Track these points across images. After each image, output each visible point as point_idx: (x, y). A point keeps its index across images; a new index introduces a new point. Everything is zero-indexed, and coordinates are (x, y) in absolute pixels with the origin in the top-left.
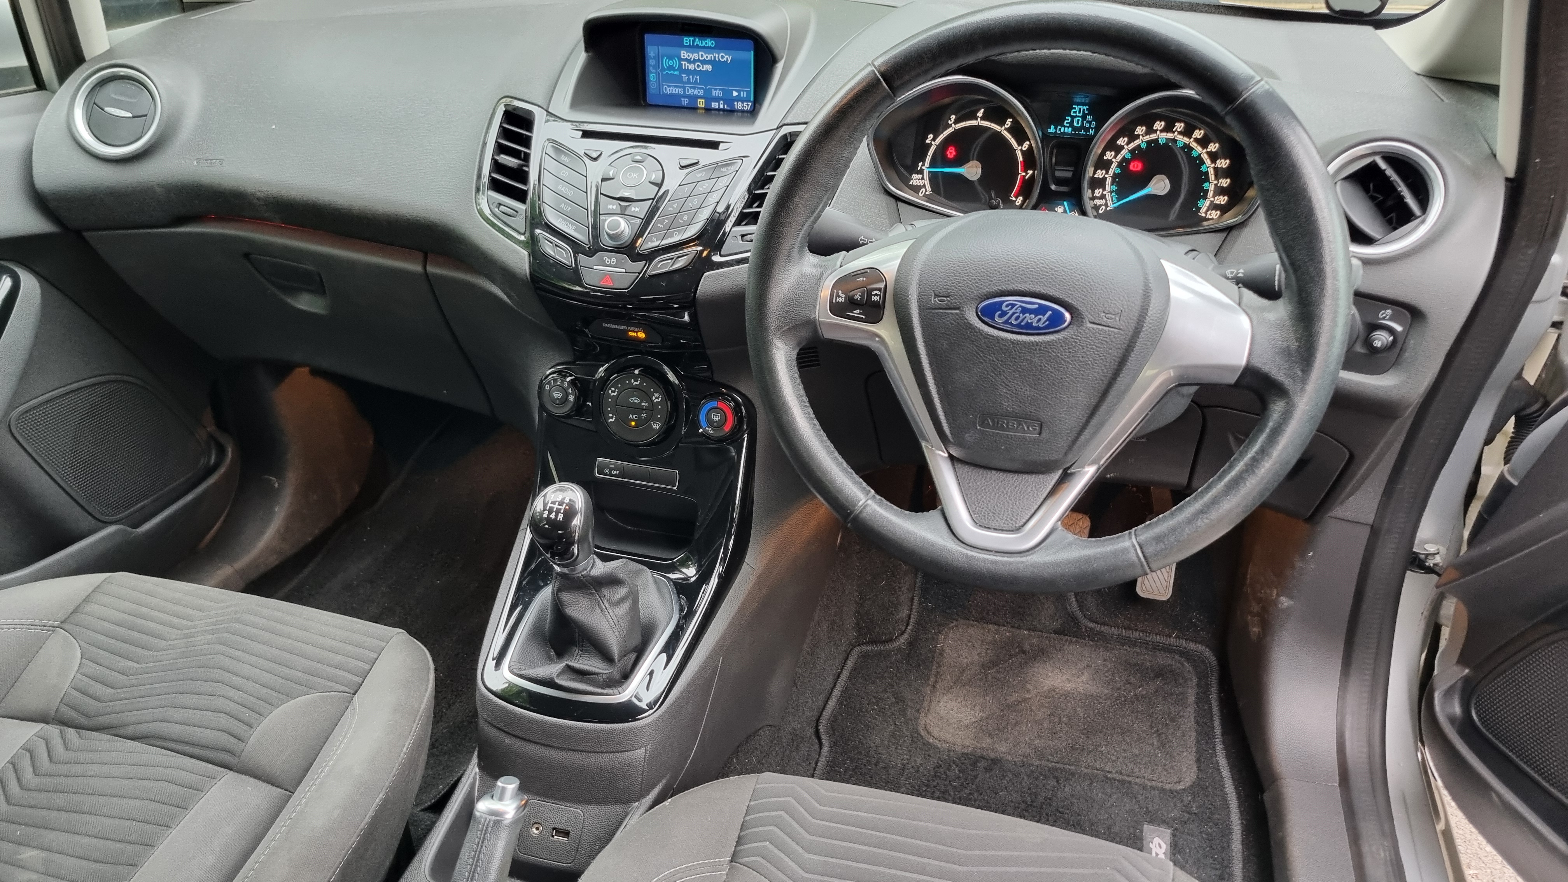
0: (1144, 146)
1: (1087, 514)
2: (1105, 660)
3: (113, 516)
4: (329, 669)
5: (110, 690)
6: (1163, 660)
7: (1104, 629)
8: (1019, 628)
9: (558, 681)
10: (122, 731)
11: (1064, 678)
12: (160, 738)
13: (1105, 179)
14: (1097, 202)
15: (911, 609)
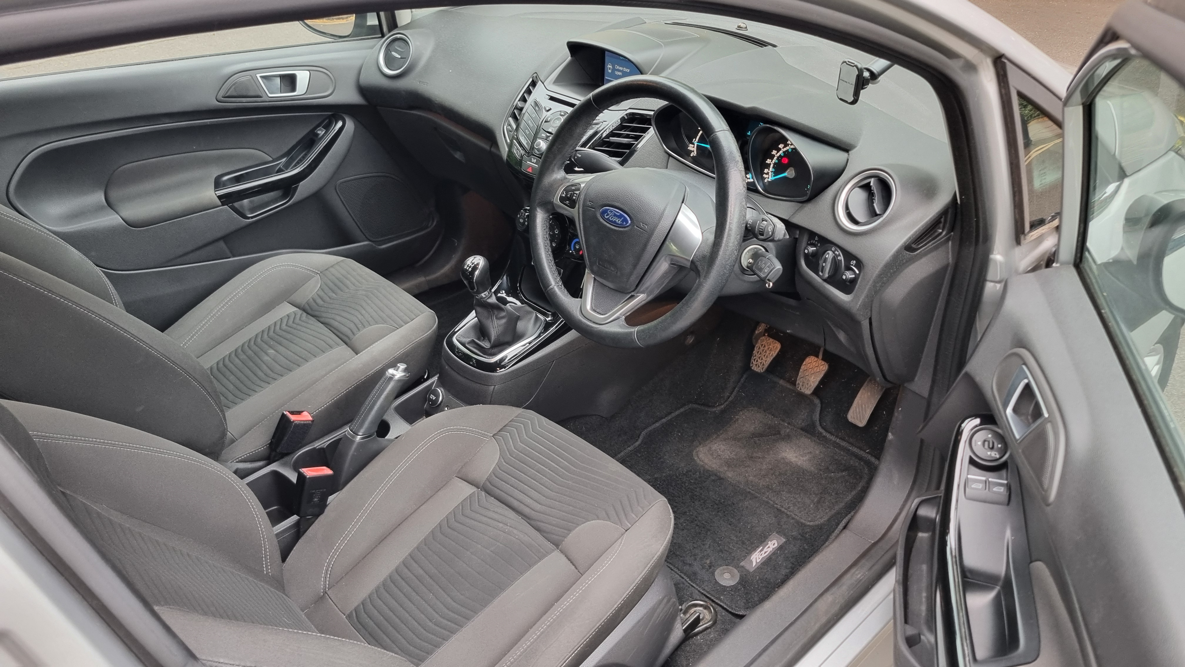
0: (790, 150)
1: (827, 363)
2: (821, 452)
3: (375, 238)
4: (396, 317)
5: (323, 303)
6: (854, 462)
7: (828, 435)
8: (783, 421)
9: (467, 345)
10: (320, 319)
11: (795, 455)
12: (330, 326)
13: (770, 164)
14: (765, 176)
15: (731, 393)
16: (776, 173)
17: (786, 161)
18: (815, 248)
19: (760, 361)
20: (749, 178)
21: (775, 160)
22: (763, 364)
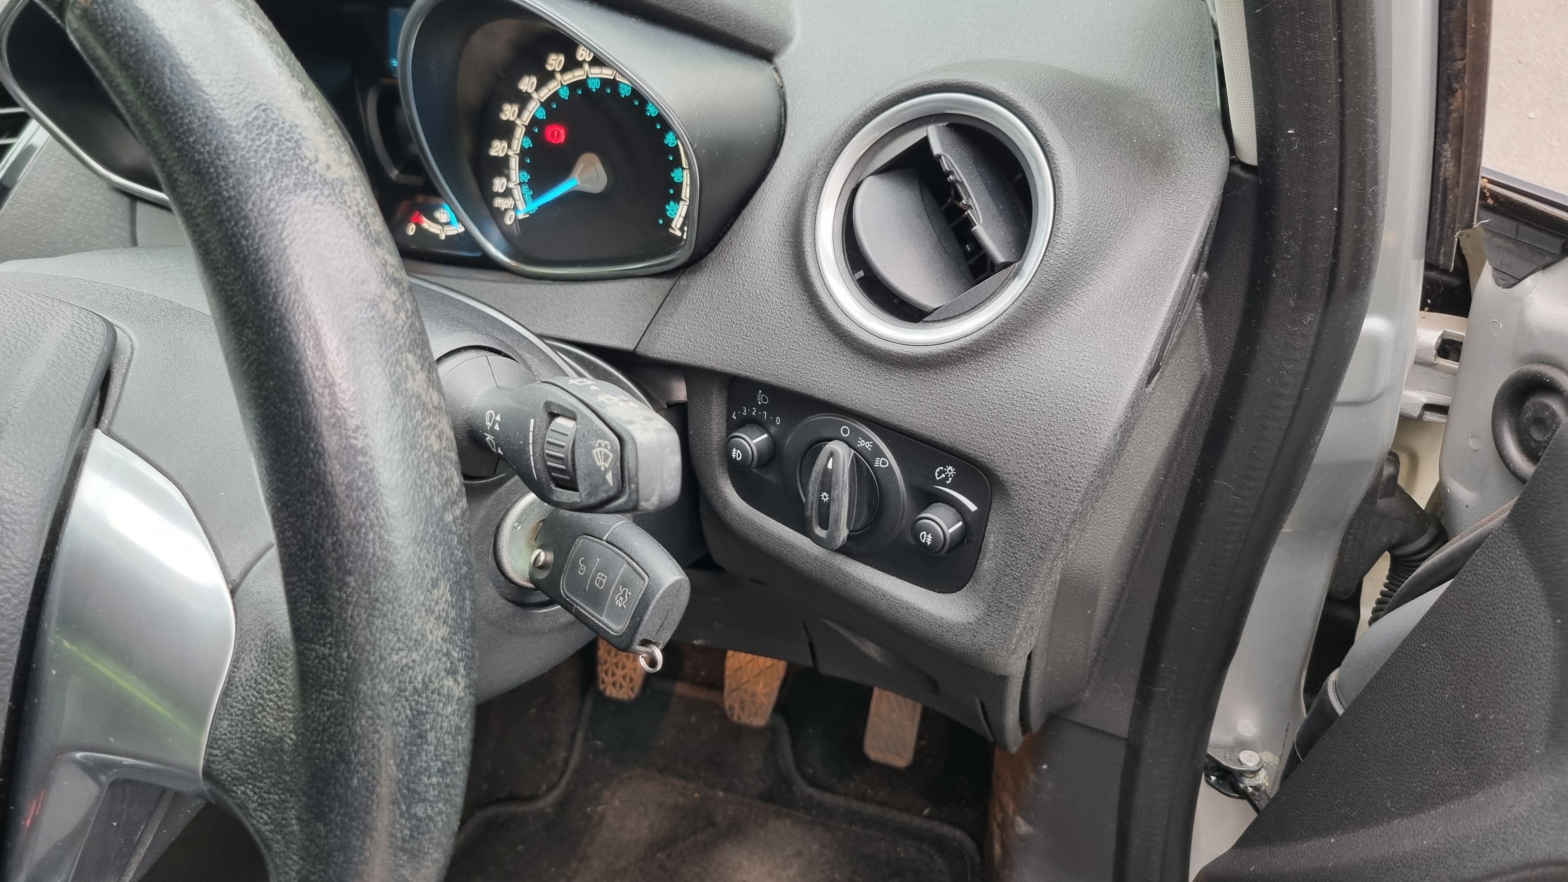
0: (565, 94)
6: (905, 851)
8: (713, 786)
13: (507, 156)
14: (499, 203)
15: (570, 749)
16: (538, 185)
17: (559, 135)
18: (766, 436)
19: (619, 672)
20: (448, 224)
21: (520, 139)
22: (631, 680)
